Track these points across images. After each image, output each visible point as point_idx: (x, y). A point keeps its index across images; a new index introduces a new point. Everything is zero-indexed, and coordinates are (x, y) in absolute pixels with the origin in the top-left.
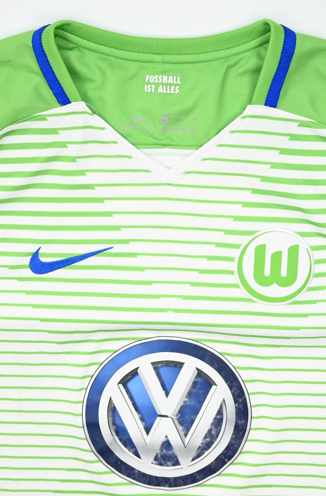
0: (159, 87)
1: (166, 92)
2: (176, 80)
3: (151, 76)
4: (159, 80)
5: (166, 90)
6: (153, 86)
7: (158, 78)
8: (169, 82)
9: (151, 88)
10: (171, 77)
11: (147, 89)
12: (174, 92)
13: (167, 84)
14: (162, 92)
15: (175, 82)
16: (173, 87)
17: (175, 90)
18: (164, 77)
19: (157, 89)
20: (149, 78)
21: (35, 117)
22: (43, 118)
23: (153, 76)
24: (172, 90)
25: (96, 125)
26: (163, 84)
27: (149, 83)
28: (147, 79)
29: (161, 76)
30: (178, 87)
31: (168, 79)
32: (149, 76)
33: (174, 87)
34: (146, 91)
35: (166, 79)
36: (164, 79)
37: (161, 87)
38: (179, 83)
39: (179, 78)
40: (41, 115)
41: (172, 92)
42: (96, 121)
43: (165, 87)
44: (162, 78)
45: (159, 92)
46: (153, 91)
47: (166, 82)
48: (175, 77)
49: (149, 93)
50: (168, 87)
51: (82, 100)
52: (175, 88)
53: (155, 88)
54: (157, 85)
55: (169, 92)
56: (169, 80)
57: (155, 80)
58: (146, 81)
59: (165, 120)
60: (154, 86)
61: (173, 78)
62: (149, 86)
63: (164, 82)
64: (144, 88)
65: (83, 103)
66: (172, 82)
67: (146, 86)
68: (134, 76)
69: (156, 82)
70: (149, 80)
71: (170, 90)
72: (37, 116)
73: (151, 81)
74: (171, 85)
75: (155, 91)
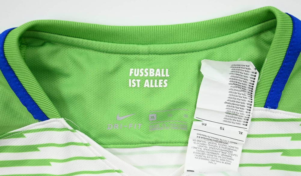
0: (145, 81)
1: (153, 86)
2: (165, 73)
3: (135, 70)
4: (144, 73)
5: (153, 84)
6: (138, 81)
7: (143, 71)
8: (156, 76)
9: (136, 82)
10: (158, 70)
11: (132, 84)
12: (162, 86)
13: (154, 78)
14: (148, 86)
15: (163, 75)
16: (160, 81)
17: (163, 84)
18: (151, 70)
19: (142, 83)
20: (133, 71)
21: (10, 134)
22: (20, 135)
23: (138, 70)
24: (160, 83)
25: (79, 142)
26: (149, 78)
27: (133, 77)
28: (131, 73)
29: (147, 69)
30: (166, 80)
31: (155, 73)
32: (133, 69)
33: (162, 80)
34: (130, 86)
35: (153, 72)
36: (151, 73)
37: (147, 81)
38: (167, 75)
39: (167, 70)
40: (17, 132)
41: (160, 86)
42: (80, 137)
43: (152, 81)
44: (148, 71)
45: (145, 86)
46: (138, 86)
47: (153, 75)
48: (163, 70)
49: (134, 88)
50: (156, 81)
51: (61, 117)
52: (163, 82)
53: (140, 83)
54: (143, 79)
55: (157, 86)
56: (157, 73)
57: (140, 73)
58: (130, 75)
59: (153, 117)
60: (140, 80)
61: (161, 71)
62: (134, 80)
63: (151, 75)
64: (128, 83)
65: (62, 120)
66: (160, 76)
67: (130, 80)
68: (116, 70)
69: (141, 76)
70: (133, 74)
71: (158, 84)
72: (13, 133)
73: (135, 75)
74: (158, 78)
75: (140, 86)
